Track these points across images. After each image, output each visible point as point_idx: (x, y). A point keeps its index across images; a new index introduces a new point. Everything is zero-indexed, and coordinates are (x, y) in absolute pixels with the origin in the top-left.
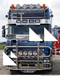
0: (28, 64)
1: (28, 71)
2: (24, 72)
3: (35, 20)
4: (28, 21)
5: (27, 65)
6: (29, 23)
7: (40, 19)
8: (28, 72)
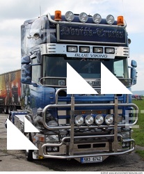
0: (92, 144)
1: (92, 158)
2: (84, 161)
3: (105, 48)
4: (91, 50)
5: (89, 146)
6: (93, 54)
7: (115, 47)
8: (91, 160)
